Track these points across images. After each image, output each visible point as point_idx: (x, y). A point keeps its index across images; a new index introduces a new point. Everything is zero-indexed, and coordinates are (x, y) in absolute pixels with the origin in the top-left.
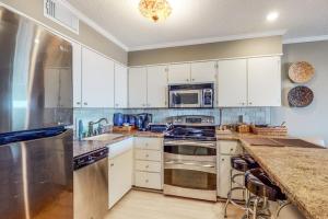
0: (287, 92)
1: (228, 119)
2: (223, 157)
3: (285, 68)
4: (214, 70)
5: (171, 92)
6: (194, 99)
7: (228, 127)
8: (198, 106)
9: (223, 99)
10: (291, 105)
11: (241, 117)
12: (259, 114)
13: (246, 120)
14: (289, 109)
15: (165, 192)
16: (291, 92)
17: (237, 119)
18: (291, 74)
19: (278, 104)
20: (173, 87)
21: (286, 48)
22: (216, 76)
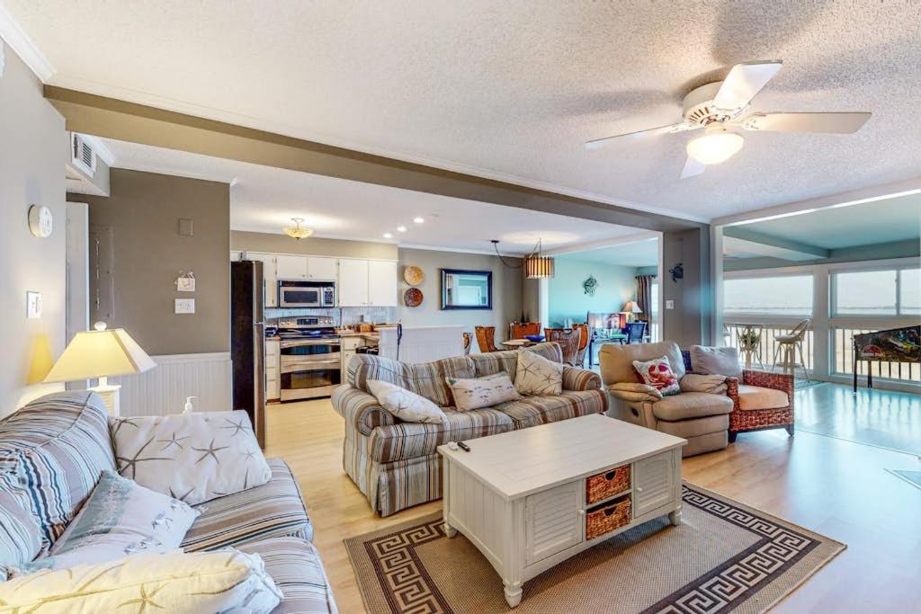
0: (404, 292)
1: (348, 319)
2: (346, 353)
3: (402, 271)
4: (335, 267)
5: (283, 289)
6: (313, 298)
7: (350, 328)
8: (317, 305)
9: (344, 297)
10: (407, 305)
11: (362, 316)
12: (380, 314)
13: (368, 320)
14: (406, 308)
15: (282, 400)
16: (407, 293)
17: (359, 319)
18: (407, 276)
19: (394, 303)
20: (285, 283)
21: (402, 252)
22: (338, 275)
